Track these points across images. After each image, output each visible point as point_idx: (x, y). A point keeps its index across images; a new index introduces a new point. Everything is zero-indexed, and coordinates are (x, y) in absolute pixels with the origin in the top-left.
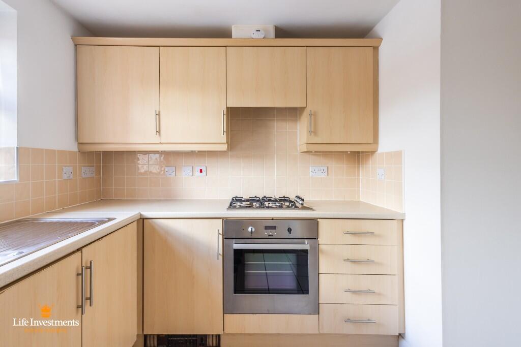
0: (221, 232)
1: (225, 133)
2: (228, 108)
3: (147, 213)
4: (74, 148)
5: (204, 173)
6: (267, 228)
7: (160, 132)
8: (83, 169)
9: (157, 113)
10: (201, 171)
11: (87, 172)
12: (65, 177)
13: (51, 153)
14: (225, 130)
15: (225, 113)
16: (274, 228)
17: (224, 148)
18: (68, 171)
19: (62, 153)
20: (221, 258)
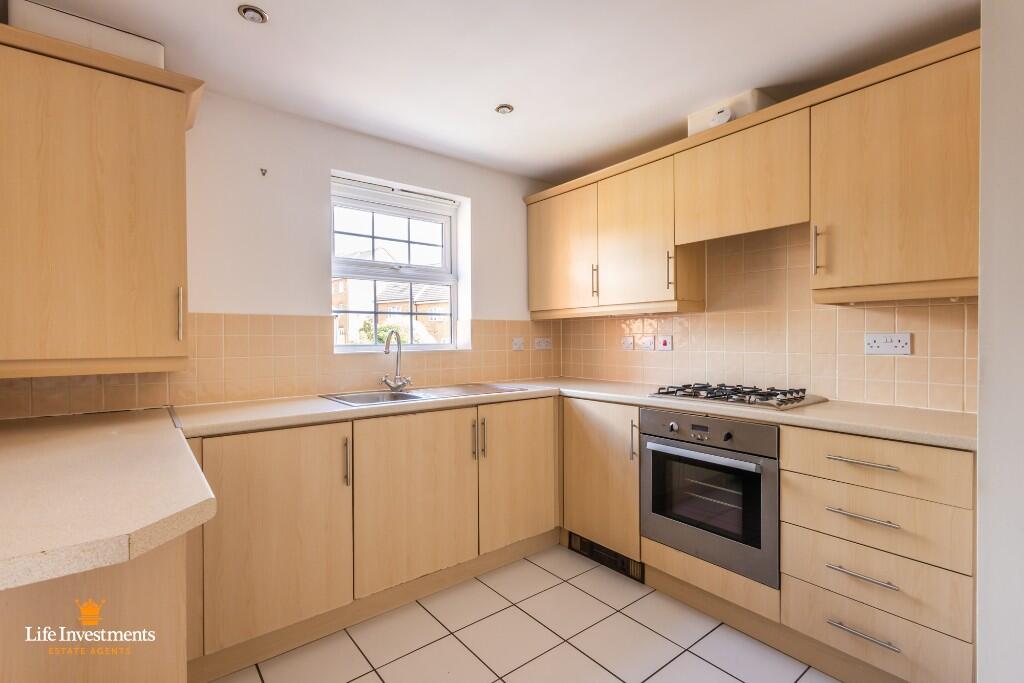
0: (636, 423)
1: (672, 286)
2: (676, 247)
3: (567, 391)
4: (526, 317)
5: (669, 346)
6: (694, 427)
7: (597, 292)
8: (537, 340)
9: (595, 268)
10: (665, 344)
11: (540, 343)
12: (515, 348)
13: (501, 324)
14: (672, 279)
15: (672, 254)
16: (705, 429)
17: (673, 307)
18: (518, 342)
19: (512, 323)
20: (636, 459)
